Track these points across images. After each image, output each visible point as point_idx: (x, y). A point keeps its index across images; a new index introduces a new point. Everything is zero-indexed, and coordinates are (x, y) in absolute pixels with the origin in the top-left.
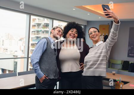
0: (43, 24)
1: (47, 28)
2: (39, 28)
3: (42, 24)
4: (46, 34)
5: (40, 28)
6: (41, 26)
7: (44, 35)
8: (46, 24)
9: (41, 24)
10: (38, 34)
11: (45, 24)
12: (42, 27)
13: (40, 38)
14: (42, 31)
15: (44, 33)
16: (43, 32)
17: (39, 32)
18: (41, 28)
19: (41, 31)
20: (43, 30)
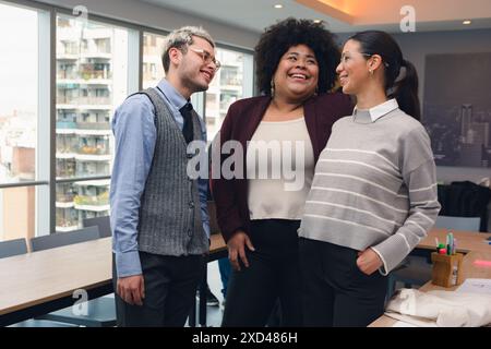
0: (83, 61)
1: (100, 77)
2: (68, 76)
3: (77, 63)
4: (95, 99)
5: (72, 78)
6: (75, 69)
7: (88, 103)
8: (92, 62)
9: (75, 60)
10: (65, 102)
11: (90, 60)
12: (78, 73)
13: (73, 115)
14: (82, 87)
15: (89, 94)
16: (85, 91)
17: (68, 93)
18: (74, 74)
19: (76, 87)
20: (83, 82)
